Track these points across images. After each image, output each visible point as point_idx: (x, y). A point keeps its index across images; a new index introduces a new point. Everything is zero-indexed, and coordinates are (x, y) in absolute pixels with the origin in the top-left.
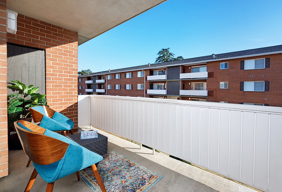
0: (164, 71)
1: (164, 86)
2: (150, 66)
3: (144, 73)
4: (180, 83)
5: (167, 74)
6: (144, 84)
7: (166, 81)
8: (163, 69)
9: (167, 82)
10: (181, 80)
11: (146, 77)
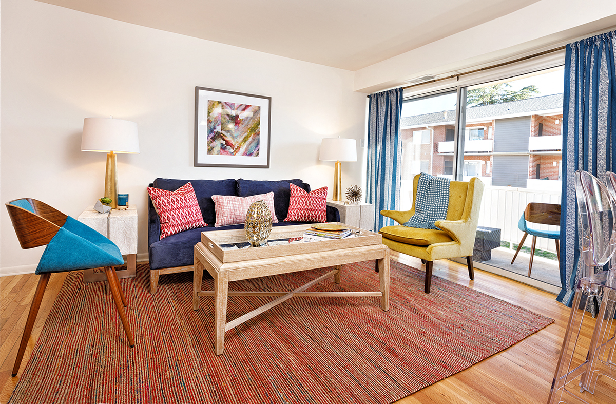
0: (485, 128)
1: (485, 167)
2: (446, 118)
3: (431, 135)
4: (530, 159)
5: (493, 138)
6: (430, 161)
7: (489, 156)
8: (481, 125)
9: (492, 158)
10: (530, 155)
11: (435, 144)
